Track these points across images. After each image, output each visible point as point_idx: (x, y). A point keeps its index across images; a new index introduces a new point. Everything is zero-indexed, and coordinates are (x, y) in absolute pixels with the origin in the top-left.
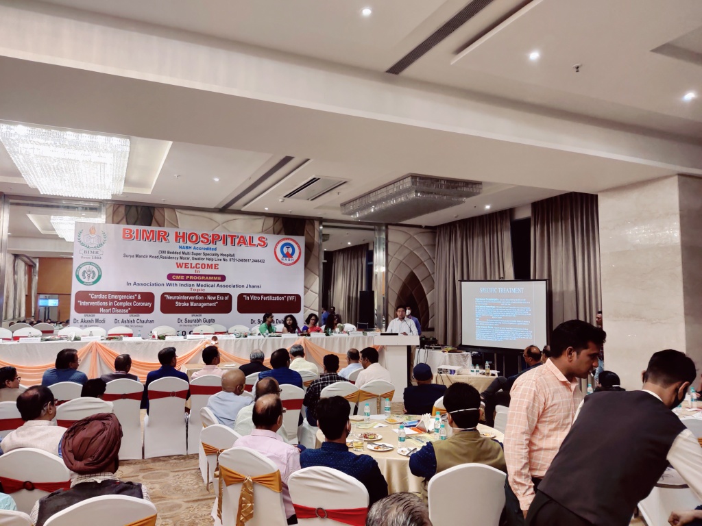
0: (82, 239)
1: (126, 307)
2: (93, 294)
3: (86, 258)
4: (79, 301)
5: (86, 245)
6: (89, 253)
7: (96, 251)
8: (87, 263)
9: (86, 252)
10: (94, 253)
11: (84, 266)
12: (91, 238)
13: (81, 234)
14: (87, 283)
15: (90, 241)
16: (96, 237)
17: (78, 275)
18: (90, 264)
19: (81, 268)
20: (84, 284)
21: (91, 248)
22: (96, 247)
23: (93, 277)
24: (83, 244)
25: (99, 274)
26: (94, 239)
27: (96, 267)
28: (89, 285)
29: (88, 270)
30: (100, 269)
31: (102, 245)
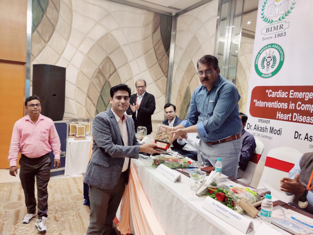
0: (265, 14)
2: (271, 91)
3: (268, 38)
4: (255, 101)
5: (269, 20)
6: (271, 31)
7: (280, 25)
8: (268, 45)
9: (268, 31)
10: (277, 29)
11: (264, 51)
12: (276, 6)
13: (265, 6)
14: (266, 74)
15: (275, 12)
16: (282, 3)
17: (257, 65)
18: (272, 46)
19: (260, 54)
20: (262, 77)
21: (275, 22)
22: (281, 18)
23: (274, 65)
24: (266, 20)
25: (280, 59)
26: (280, 7)
27: (278, 50)
28: (268, 77)
29: (269, 56)
30: (283, 52)
31: (289, 12)
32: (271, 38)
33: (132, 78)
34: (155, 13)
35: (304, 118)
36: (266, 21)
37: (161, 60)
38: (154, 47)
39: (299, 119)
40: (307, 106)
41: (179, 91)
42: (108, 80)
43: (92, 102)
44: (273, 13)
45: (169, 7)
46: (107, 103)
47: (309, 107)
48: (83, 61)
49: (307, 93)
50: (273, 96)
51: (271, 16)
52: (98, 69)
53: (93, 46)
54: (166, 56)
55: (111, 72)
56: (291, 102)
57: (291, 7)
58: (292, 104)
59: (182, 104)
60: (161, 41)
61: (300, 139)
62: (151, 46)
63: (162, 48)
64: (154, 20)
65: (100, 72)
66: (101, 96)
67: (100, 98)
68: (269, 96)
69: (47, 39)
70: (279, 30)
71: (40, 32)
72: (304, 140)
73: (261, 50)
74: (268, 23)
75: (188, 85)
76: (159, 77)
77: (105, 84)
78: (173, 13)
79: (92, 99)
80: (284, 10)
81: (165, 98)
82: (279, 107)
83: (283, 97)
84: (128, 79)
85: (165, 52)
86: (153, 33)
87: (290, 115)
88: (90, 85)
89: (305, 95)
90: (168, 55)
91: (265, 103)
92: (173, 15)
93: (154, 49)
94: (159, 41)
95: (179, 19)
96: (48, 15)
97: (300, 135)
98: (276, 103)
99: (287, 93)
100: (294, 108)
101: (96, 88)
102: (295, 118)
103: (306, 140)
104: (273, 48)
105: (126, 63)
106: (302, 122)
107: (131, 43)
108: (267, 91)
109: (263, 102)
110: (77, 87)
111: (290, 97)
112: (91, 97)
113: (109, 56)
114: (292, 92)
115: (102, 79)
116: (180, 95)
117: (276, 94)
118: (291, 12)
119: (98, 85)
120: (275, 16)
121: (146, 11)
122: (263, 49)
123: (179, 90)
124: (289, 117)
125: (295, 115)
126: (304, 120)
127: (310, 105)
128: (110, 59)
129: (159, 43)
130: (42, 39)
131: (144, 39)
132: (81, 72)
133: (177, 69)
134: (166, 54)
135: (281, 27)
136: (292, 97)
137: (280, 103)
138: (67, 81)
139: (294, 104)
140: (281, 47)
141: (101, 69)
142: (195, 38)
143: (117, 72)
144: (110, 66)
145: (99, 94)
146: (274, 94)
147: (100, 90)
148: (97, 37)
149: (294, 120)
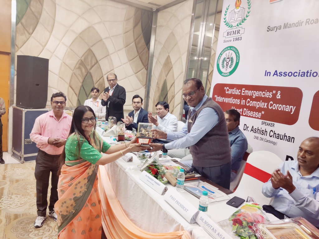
0: (227, 19)
1: (259, 110)
2: (228, 88)
3: (228, 41)
4: (216, 96)
5: (230, 25)
6: (231, 35)
7: (238, 30)
8: (228, 47)
9: (228, 34)
10: (235, 34)
11: (225, 52)
12: (236, 13)
13: (227, 11)
14: (225, 73)
15: (234, 18)
16: (240, 10)
17: (219, 64)
18: (231, 48)
19: (222, 55)
20: (222, 75)
21: (234, 27)
22: (239, 24)
23: (231, 65)
24: (227, 24)
25: (237, 61)
26: (239, 14)
27: (235, 52)
28: (226, 76)
29: (228, 57)
30: (239, 54)
31: (245, 19)
32: (231, 41)
33: (113, 69)
34: (137, 8)
35: (252, 113)
36: (227, 26)
37: (141, 53)
38: (135, 40)
39: (248, 113)
40: (254, 103)
41: (158, 84)
42: (90, 71)
43: (74, 92)
44: (233, 19)
45: (149, 3)
46: (89, 93)
47: (255, 103)
48: (66, 53)
49: (255, 91)
50: (230, 93)
51: (231, 21)
52: (80, 60)
53: (76, 39)
54: (146, 49)
55: (93, 64)
56: (242, 99)
57: (247, 15)
58: (243, 101)
59: (160, 96)
60: (142, 35)
61: (248, 130)
62: (132, 39)
63: (143, 42)
64: (135, 15)
65: (82, 64)
66: (82, 86)
67: (82, 88)
68: (227, 93)
69: (31, 31)
70: (237, 35)
71: (24, 24)
72: (251, 131)
73: (222, 51)
74: (229, 27)
75: (165, 78)
76: (139, 70)
77: (87, 75)
78: (154, 9)
79: (74, 88)
80: (241, 17)
81: (145, 89)
82: (233, 103)
83: (237, 94)
84: (109, 71)
85: (146, 46)
86: (134, 27)
87: (241, 110)
88: (72, 76)
89: (253, 93)
90: (149, 49)
91: (223, 98)
92: (154, 10)
93: (135, 42)
94: (140, 35)
95: (160, 15)
96: (32, 8)
97: (248, 127)
98: (231, 99)
99: (240, 90)
100: (244, 104)
101: (78, 78)
102: (245, 113)
103: (252, 131)
104: (232, 50)
105: (108, 55)
106: (250, 116)
107: (113, 36)
108: (225, 88)
109: (221, 98)
110: (60, 77)
111: (242, 94)
112: (73, 87)
113: (91, 48)
114: (244, 90)
115: (83, 70)
116: (158, 87)
117: (232, 91)
118: (246, 19)
119: (80, 76)
120: (234, 21)
121: (127, 6)
122: (224, 51)
123: (158, 82)
124: (240, 111)
125: (245, 110)
126: (251, 115)
127: (256, 102)
128: (92, 51)
129: (140, 37)
130: (26, 30)
131: (125, 33)
132: (64, 63)
133: (156, 63)
134: (147, 47)
135: (238, 32)
136: (243, 94)
137: (234, 99)
138: (50, 71)
139: (244, 101)
140: (237, 50)
141: (83, 60)
142: (172, 34)
143: (99, 64)
144: (92, 58)
145: (81, 84)
146: (230, 91)
147: (81, 81)
148: (80, 30)
149: (244, 114)
